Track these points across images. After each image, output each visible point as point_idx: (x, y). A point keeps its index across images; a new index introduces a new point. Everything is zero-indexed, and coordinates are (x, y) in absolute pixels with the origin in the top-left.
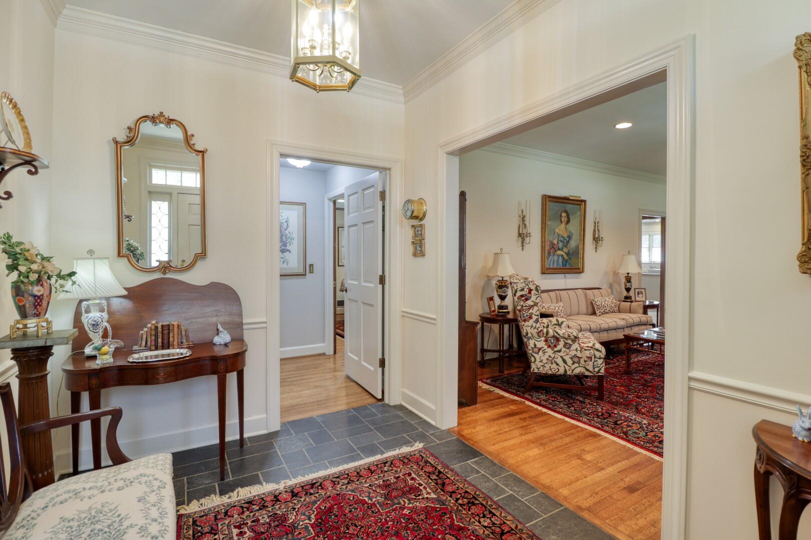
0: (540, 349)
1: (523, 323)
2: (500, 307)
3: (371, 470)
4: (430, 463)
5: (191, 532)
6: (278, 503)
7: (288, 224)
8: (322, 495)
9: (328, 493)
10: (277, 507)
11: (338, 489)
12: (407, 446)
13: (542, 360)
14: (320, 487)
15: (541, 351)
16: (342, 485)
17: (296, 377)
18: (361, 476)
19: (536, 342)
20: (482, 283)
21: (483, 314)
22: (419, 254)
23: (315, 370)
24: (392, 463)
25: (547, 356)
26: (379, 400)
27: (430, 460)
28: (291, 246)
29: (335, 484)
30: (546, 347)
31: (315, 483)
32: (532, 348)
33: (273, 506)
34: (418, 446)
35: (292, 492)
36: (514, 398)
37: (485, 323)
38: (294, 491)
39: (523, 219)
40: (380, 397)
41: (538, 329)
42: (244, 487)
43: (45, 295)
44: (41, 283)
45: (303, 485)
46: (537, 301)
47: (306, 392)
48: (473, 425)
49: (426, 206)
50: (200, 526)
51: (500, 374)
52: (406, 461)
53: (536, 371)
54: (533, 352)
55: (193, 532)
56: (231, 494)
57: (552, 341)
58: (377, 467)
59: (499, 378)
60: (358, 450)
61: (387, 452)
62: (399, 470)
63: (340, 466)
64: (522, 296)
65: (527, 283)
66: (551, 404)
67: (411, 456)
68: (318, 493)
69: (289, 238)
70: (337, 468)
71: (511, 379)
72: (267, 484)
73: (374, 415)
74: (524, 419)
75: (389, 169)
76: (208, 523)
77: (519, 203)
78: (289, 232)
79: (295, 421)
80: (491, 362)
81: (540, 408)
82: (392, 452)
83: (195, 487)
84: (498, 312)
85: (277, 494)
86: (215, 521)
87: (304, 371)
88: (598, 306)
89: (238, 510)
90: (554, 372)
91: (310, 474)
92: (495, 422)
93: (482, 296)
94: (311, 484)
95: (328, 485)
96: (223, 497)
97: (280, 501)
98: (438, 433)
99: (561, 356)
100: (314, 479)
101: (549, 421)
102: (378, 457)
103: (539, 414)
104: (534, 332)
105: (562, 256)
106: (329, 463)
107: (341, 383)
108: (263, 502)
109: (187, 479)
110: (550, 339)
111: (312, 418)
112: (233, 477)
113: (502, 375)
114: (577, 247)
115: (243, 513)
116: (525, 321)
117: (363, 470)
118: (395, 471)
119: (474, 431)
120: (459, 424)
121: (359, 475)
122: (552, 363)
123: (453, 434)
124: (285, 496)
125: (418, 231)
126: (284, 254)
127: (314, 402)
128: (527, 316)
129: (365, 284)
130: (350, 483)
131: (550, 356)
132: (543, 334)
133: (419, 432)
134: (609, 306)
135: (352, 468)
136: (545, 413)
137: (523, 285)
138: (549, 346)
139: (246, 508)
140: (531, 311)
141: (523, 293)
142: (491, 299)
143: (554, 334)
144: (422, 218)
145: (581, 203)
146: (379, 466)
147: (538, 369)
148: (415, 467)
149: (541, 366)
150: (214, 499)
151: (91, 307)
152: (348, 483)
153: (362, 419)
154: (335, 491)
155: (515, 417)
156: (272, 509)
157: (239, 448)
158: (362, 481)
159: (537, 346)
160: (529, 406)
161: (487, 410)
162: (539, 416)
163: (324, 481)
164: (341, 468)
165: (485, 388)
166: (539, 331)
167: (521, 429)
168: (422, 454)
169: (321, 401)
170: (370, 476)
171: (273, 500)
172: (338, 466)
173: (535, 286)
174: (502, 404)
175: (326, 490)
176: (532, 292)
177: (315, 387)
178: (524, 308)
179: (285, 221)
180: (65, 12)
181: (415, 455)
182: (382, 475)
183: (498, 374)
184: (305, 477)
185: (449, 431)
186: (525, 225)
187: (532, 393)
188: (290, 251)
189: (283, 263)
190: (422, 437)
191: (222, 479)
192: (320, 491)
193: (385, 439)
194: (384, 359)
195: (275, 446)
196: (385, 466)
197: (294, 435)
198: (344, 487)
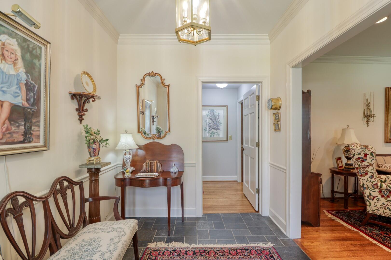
0: (374, 197)
1: (360, 177)
2: (347, 164)
3: (237, 252)
4: (274, 258)
5: (147, 257)
6: (186, 255)
7: (219, 116)
8: (207, 258)
9: (210, 258)
10: (185, 257)
11: (216, 257)
12: (263, 243)
13: (377, 205)
14: (207, 253)
15: (375, 199)
16: (219, 256)
17: (219, 191)
18: (230, 254)
19: (371, 191)
20: (333, 148)
21: (334, 168)
22: (277, 130)
23: (230, 189)
24: (250, 251)
25: (380, 203)
26: (257, 212)
27: (274, 256)
28: (220, 127)
29: (215, 254)
30: (380, 196)
31: (206, 250)
32: (368, 196)
33: (183, 256)
34: (270, 245)
35: (194, 251)
36: (351, 228)
37: (334, 175)
38: (195, 251)
39: (368, 105)
40: (257, 209)
41: (372, 183)
42: (176, 242)
43: (97, 148)
44: (96, 143)
45: (201, 249)
46: (372, 163)
47: (221, 200)
48: (312, 240)
49: (281, 101)
50: (152, 255)
51: (345, 209)
52: (259, 252)
53: (371, 212)
54: (369, 198)
55: (148, 257)
56: (170, 243)
57: (386, 193)
58: (241, 251)
59: (343, 212)
60: (235, 238)
61: (250, 244)
62: (253, 257)
63: (222, 244)
64: (359, 158)
65: (363, 149)
66: (382, 239)
67: (263, 250)
68: (205, 256)
69: (220, 123)
70: (220, 245)
71: (352, 214)
72: (186, 244)
73: (251, 220)
74: (355, 245)
75: (261, 82)
76: (155, 255)
77: (364, 95)
78: (220, 120)
79: (210, 214)
80: (339, 200)
81: (371, 240)
82: (253, 244)
83: (158, 236)
84: (345, 168)
85: (187, 250)
86: (158, 255)
87: (224, 189)
89: (169, 253)
90: (388, 215)
91: (206, 244)
92: (331, 242)
93: (333, 156)
94: (204, 250)
95: (212, 253)
96: (166, 244)
97: (187, 255)
98: (286, 240)
100: (207, 248)
101: (377, 251)
102: (244, 245)
103: (369, 244)
104: (370, 184)
106: (218, 241)
107: (240, 198)
108: (180, 252)
109: (157, 231)
110: (384, 191)
111: (219, 214)
112: (174, 236)
113: (345, 210)
115: (170, 255)
116: (361, 176)
117: (233, 250)
118: (250, 257)
119: (312, 244)
120: (302, 237)
121: (230, 253)
122: (385, 209)
123: (296, 243)
124: (190, 252)
125: (277, 116)
126: (217, 130)
127: (223, 206)
128: (363, 172)
129: (251, 147)
130: (223, 256)
131: (383, 203)
132: (378, 186)
133: (274, 236)
135: (228, 247)
136: (375, 244)
137: (360, 151)
138: (383, 196)
139: (172, 253)
140: (367, 169)
141: (360, 156)
142: (339, 159)
143: (387, 188)
144: (279, 109)
146: (243, 251)
147: (373, 211)
148: (263, 258)
149: (376, 209)
150: (162, 244)
151: (127, 153)
152: (222, 256)
153: (244, 220)
154: (214, 258)
155: (347, 242)
156: (182, 258)
157: (182, 222)
158: (230, 257)
159: (372, 195)
160: (362, 236)
161: (327, 232)
162: (368, 246)
163: (211, 250)
164: (222, 246)
165: (330, 217)
166: (374, 184)
167: (350, 252)
168: (270, 251)
169: (226, 206)
170: (235, 255)
171: (184, 253)
172: (221, 244)
173: (370, 152)
174: (340, 230)
175: (210, 256)
176: (368, 156)
177: (226, 198)
178: (361, 167)
179: (217, 115)
180: (120, 37)
181: (266, 250)
182: (242, 257)
183: (343, 209)
184: (203, 245)
185: (294, 241)
186: (370, 109)
187: (367, 227)
188: (220, 129)
189: (217, 135)
190: (274, 240)
191: (169, 235)
192: (207, 256)
193: (252, 235)
194: (259, 189)
195: (197, 224)
196: (246, 252)
197: (207, 221)
198: (219, 257)
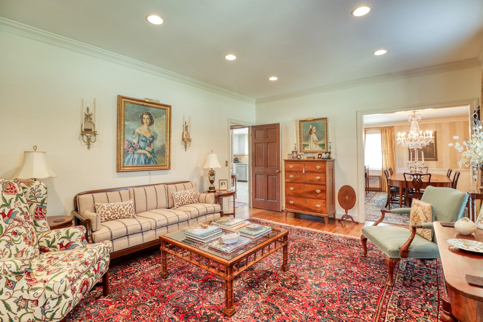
88: (176, 199)
99: (2, 301)
105: (144, 154)
114: (163, 147)
134: (187, 198)
145: (166, 108)
